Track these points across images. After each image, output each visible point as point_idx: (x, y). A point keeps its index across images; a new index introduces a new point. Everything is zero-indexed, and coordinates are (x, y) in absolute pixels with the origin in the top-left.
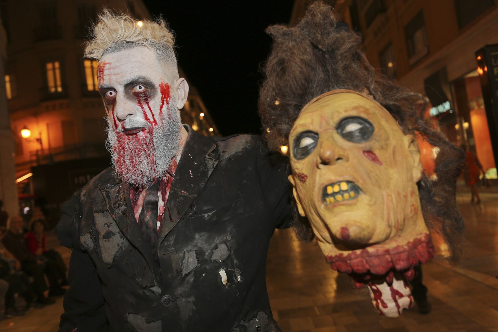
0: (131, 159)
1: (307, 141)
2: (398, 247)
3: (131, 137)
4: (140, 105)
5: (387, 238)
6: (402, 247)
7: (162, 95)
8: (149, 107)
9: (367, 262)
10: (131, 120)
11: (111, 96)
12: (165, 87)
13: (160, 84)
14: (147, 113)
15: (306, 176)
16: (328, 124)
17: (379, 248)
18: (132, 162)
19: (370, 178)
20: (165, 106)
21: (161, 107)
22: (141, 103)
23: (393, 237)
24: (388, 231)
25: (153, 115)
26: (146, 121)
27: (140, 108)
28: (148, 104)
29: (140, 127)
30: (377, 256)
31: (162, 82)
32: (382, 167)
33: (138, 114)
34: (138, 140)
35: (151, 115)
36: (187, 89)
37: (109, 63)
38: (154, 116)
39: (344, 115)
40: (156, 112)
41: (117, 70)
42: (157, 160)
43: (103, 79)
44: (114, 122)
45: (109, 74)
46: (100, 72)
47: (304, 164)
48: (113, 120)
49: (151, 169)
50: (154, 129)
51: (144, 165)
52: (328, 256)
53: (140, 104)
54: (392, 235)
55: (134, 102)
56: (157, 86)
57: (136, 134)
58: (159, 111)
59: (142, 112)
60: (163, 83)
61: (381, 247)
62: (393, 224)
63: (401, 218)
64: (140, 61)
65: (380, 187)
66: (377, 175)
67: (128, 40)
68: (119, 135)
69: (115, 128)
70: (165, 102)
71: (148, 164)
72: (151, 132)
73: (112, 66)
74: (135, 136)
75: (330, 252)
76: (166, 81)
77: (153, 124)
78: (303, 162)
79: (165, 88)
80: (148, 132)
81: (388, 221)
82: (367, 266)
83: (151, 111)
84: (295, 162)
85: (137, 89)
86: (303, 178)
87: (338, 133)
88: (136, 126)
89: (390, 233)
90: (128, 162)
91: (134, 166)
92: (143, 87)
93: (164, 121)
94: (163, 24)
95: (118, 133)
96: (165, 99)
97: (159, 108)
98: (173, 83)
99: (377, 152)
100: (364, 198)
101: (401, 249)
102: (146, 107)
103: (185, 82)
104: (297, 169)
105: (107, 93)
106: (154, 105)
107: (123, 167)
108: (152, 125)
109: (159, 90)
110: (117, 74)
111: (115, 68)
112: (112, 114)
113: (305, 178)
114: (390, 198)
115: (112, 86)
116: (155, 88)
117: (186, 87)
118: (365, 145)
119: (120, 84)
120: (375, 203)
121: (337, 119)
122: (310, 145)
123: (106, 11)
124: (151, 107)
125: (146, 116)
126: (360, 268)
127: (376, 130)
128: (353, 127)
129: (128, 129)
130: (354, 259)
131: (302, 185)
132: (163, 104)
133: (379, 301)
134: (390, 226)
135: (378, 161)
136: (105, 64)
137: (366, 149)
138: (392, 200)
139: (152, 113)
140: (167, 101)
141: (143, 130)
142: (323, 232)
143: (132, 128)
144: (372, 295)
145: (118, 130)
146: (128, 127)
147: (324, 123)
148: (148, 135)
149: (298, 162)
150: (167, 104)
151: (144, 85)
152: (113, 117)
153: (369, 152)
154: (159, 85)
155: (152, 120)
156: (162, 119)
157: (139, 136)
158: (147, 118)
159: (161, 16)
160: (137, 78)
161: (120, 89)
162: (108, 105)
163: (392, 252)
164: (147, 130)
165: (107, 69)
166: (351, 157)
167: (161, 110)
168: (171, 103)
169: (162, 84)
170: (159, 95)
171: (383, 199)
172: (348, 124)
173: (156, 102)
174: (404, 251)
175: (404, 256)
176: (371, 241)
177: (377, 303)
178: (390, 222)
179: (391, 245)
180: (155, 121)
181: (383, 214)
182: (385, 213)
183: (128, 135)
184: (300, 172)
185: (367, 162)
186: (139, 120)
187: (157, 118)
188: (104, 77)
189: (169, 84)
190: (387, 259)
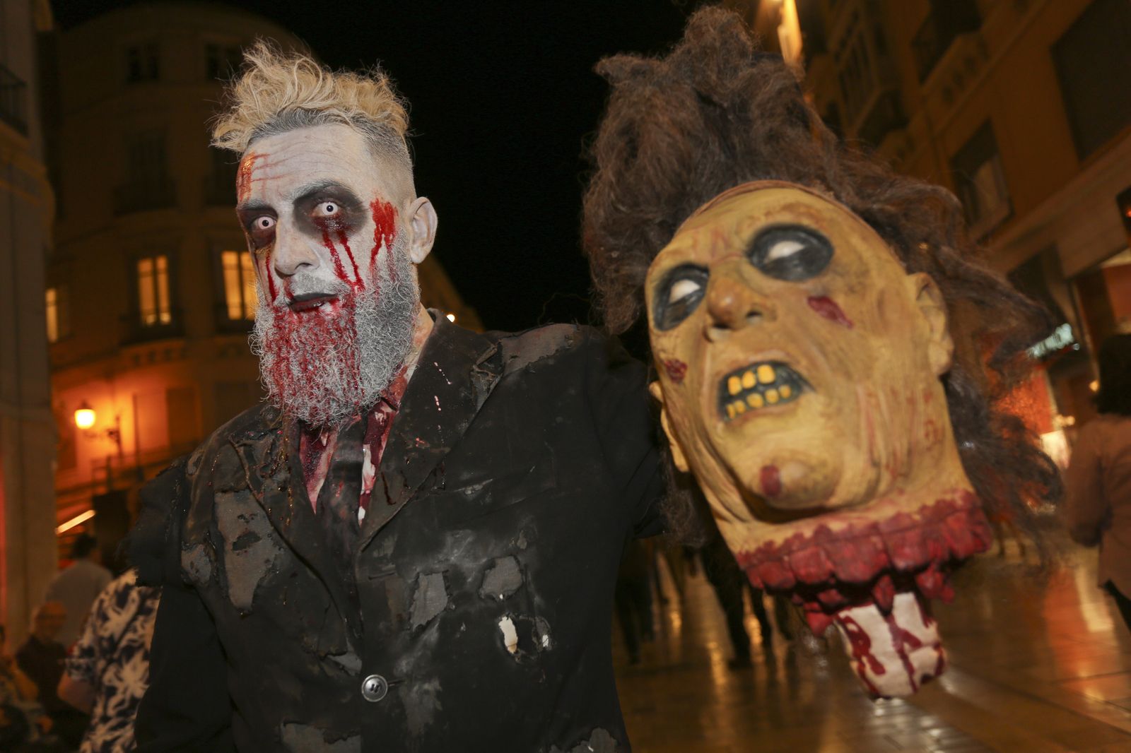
0: (304, 365)
1: (685, 288)
2: (898, 517)
3: (305, 316)
4: (327, 245)
5: (871, 493)
6: (909, 516)
7: (377, 225)
8: (348, 249)
9: (829, 556)
10: (307, 278)
11: (263, 227)
12: (383, 208)
13: (374, 201)
14: (343, 263)
15: (684, 366)
16: (728, 245)
17: (855, 522)
18: (306, 370)
19: (825, 354)
20: (383, 249)
21: (375, 252)
22: (329, 240)
23: (886, 494)
24: (871, 474)
25: (356, 268)
26: (339, 280)
27: (327, 250)
28: (344, 241)
29: (326, 292)
30: (851, 537)
31: (377, 199)
32: (853, 334)
33: (322, 262)
34: (320, 322)
35: (352, 268)
36: (434, 223)
37: (262, 156)
38: (359, 271)
39: (763, 222)
40: (364, 262)
41: (280, 169)
42: (362, 365)
43: (250, 190)
44: (268, 284)
45: (262, 177)
47: (677, 337)
48: (267, 280)
49: (349, 383)
50: (357, 299)
51: (332, 375)
52: (740, 553)
53: (328, 243)
54: (883, 487)
55: (314, 237)
56: (366, 205)
57: (316, 309)
58: (369, 260)
59: (331, 260)
60: (380, 200)
61: (859, 518)
62: (884, 461)
63: (901, 446)
64: (329, 150)
65: (848, 375)
66: (841, 349)
67: (307, 106)
68: (280, 314)
69: (270, 298)
70: (383, 242)
71: (342, 373)
72: (350, 305)
73: (270, 160)
74: (313, 313)
75: (746, 542)
76: (386, 198)
77: (356, 288)
78: (675, 332)
79: (384, 211)
80: (344, 306)
81: (871, 452)
82: (829, 565)
83: (352, 258)
84: (659, 336)
85: (323, 211)
86: (677, 371)
87: (752, 263)
88: (317, 290)
89: (878, 481)
90: (296, 370)
91: (309, 380)
92: (335, 207)
93: (380, 283)
94: (384, 80)
95: (277, 310)
96: (383, 236)
97: (370, 254)
98: (402, 204)
99: (840, 300)
100: (812, 402)
101: (906, 522)
102: (340, 248)
104: (664, 351)
105: (256, 222)
106: (358, 246)
107: (286, 381)
108: (353, 290)
109: (370, 214)
110: (280, 177)
111: (276, 164)
112: (265, 268)
113: (682, 370)
114: (873, 401)
116: (363, 209)
117: (431, 217)
118: (812, 286)
119: (286, 198)
120: (839, 411)
121: (748, 233)
122: (690, 296)
124: (352, 250)
125: (341, 271)
126: (813, 570)
127: (838, 252)
128: (784, 249)
129: (298, 296)
130: (799, 550)
131: (676, 391)
132: (379, 246)
133: (864, 659)
134: (875, 464)
135: (843, 316)
136: (256, 157)
137: (814, 294)
138: (878, 405)
139: (353, 263)
140: (387, 240)
141: (332, 300)
142: (726, 493)
143: (309, 294)
144: (849, 648)
145: (276, 303)
146: (299, 292)
147: (721, 244)
148: (344, 312)
149: (665, 336)
150: (389, 245)
151: (340, 203)
152: (267, 272)
153: (822, 302)
154: (372, 204)
155: (352, 278)
156: (375, 278)
157: (322, 314)
158: (341, 274)
159: (378, 65)
160: (321, 186)
161: (285, 210)
162: (257, 248)
163: (884, 529)
164: (342, 301)
165: (258, 168)
166: (781, 312)
167: (373, 259)
168: (395, 245)
169: (377, 202)
170: (370, 226)
171: (857, 402)
172: (774, 241)
173: (362, 240)
174: (914, 525)
175: (913, 535)
176: (834, 501)
177: (862, 665)
178: (876, 455)
179: (882, 513)
180: (359, 281)
181: (857, 435)
182: (864, 434)
183: (299, 311)
184: (671, 357)
185: (817, 322)
186: (323, 277)
187: (364, 273)
188: (252, 185)
189: (394, 204)
190: (874, 545)
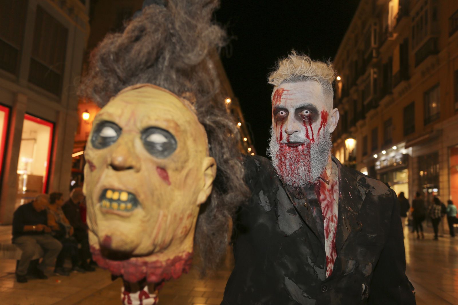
0: (291, 165)
2: (157, 262)
3: (292, 149)
6: (161, 262)
7: (322, 120)
8: (311, 128)
10: (295, 136)
11: (281, 115)
12: (325, 114)
13: (322, 111)
14: (309, 133)
15: (94, 167)
16: (135, 124)
18: (292, 168)
20: (322, 129)
21: (320, 129)
22: (305, 124)
25: (313, 134)
26: (306, 138)
27: (304, 128)
28: (310, 125)
29: (301, 142)
31: (323, 110)
32: (169, 188)
33: (302, 132)
34: (297, 151)
35: (312, 134)
36: (338, 118)
37: (287, 90)
38: (314, 136)
39: (153, 123)
40: (316, 132)
41: (292, 97)
43: (280, 101)
44: (280, 135)
45: (285, 98)
46: (278, 96)
48: (280, 133)
49: (307, 174)
50: (312, 145)
55: (301, 122)
56: (320, 112)
57: (297, 147)
58: (317, 132)
59: (305, 131)
60: (324, 111)
62: (159, 243)
63: (168, 238)
64: (311, 92)
65: (159, 206)
66: (161, 194)
67: (305, 75)
68: (282, 145)
69: (279, 139)
70: (323, 126)
71: (305, 170)
72: (309, 147)
73: (289, 93)
74: (295, 148)
76: (326, 110)
77: (312, 141)
79: (325, 115)
80: (306, 147)
85: (304, 113)
88: (298, 141)
90: (288, 167)
92: (309, 112)
93: (320, 141)
96: (323, 123)
98: (330, 111)
99: (170, 172)
101: (159, 265)
102: (309, 127)
103: (338, 112)
105: (279, 112)
106: (315, 127)
108: (311, 142)
109: (320, 116)
110: (292, 99)
111: (292, 94)
112: (280, 129)
114: (165, 218)
115: (286, 107)
116: (318, 113)
117: (337, 116)
118: (161, 161)
119: (293, 107)
121: (145, 124)
123: (293, 52)
124: (313, 128)
125: (308, 135)
126: (115, 270)
127: (178, 150)
129: (291, 142)
132: (321, 127)
134: (154, 245)
135: (168, 180)
136: (284, 90)
137: (160, 166)
138: (166, 221)
139: (312, 132)
140: (324, 125)
141: (302, 144)
145: (281, 142)
146: (292, 140)
147: (132, 122)
148: (306, 149)
150: (324, 127)
151: (311, 111)
152: (280, 131)
153: (163, 169)
154: (321, 112)
155: (311, 138)
156: (319, 139)
157: (298, 149)
158: (307, 136)
160: (306, 105)
161: (292, 111)
162: (278, 121)
163: (149, 265)
164: (306, 145)
165: (284, 95)
166: (143, 168)
167: (319, 131)
168: (326, 127)
169: (323, 111)
170: (320, 120)
171: (158, 218)
173: (316, 125)
174: (161, 267)
178: (156, 241)
180: (313, 139)
181: (152, 232)
182: (155, 231)
183: (289, 147)
185: (156, 178)
186: (301, 136)
187: (315, 137)
188: (281, 100)
189: (328, 112)
190: (143, 270)
